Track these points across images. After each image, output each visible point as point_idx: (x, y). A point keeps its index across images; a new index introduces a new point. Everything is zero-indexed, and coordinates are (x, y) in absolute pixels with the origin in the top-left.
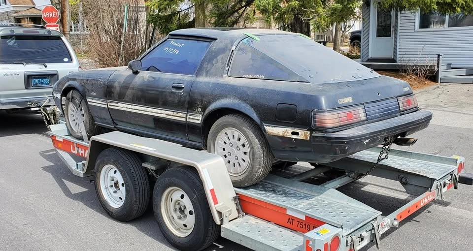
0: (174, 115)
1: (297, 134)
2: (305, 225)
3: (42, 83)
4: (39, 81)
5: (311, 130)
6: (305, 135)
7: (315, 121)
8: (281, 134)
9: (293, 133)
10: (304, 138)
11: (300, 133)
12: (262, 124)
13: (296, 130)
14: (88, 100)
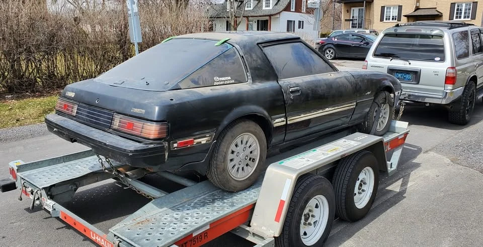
3: (405, 78)
4: (402, 76)
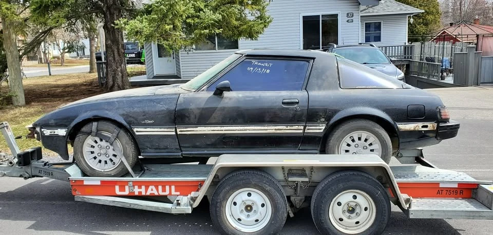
0: (287, 128)
1: (426, 126)
2: (453, 191)
5: (438, 122)
6: (433, 127)
7: (441, 115)
8: (412, 129)
9: (423, 127)
10: (432, 129)
11: (429, 126)
12: (395, 123)
13: (426, 124)
14: (135, 130)
